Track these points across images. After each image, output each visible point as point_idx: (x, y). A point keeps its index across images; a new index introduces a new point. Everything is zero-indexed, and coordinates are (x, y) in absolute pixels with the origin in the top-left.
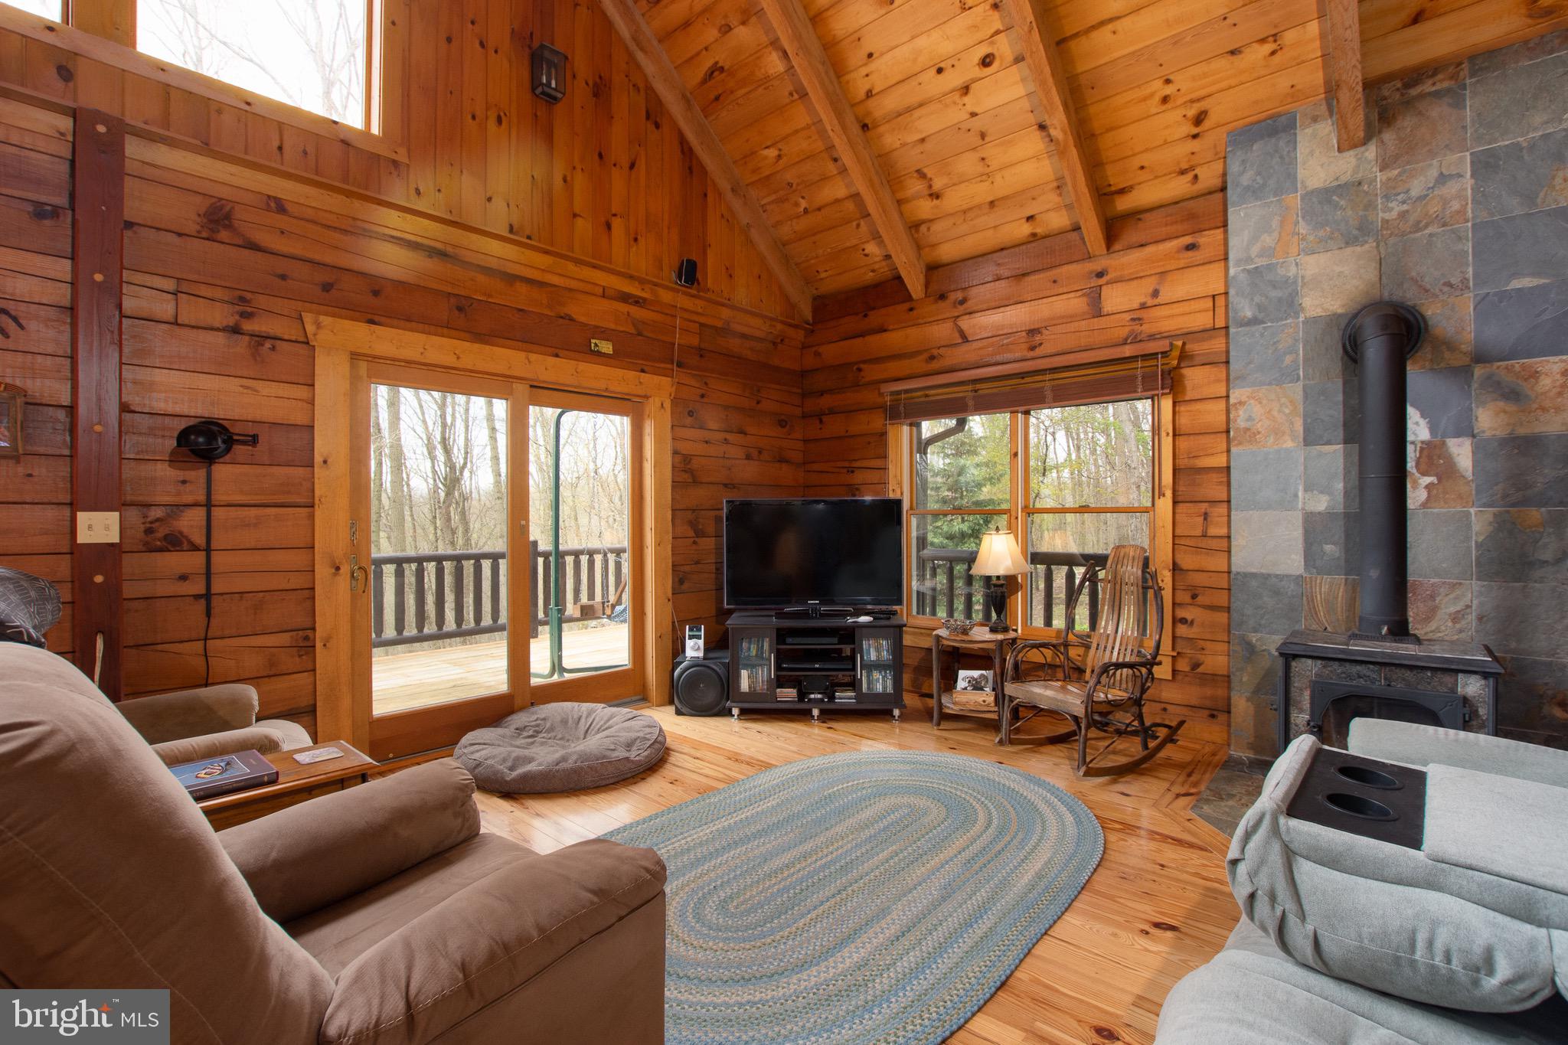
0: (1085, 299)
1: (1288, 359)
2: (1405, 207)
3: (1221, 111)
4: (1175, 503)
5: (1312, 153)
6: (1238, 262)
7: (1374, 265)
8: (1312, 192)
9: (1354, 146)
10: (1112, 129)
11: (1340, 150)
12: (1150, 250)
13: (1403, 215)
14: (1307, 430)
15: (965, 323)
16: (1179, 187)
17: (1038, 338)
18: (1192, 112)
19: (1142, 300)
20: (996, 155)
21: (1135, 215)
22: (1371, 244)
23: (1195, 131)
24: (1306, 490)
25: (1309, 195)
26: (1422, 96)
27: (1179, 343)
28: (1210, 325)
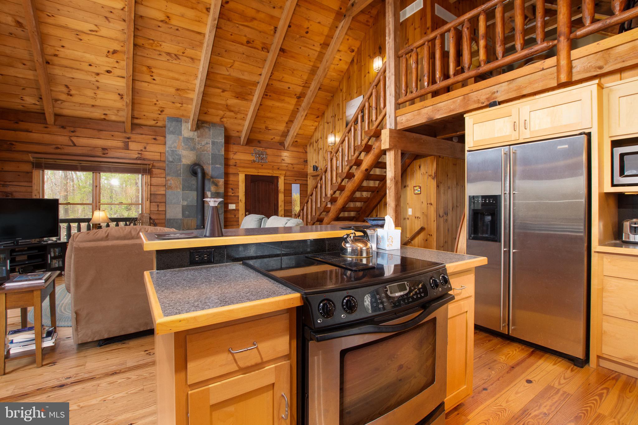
0: (123, 144)
1: (179, 172)
2: (201, 146)
3: (167, 111)
4: (150, 202)
5: (185, 129)
6: (169, 148)
7: (195, 156)
8: (185, 137)
9: (193, 131)
10: (140, 104)
11: (190, 131)
12: (144, 136)
13: (201, 148)
14: (183, 188)
15: (74, 139)
16: (152, 123)
17: (106, 151)
18: (161, 109)
19: (142, 149)
20: (100, 94)
21: (140, 125)
22: (195, 152)
23: (160, 113)
24: (182, 200)
25: (184, 138)
26: (204, 126)
27: (152, 162)
28: (160, 160)
